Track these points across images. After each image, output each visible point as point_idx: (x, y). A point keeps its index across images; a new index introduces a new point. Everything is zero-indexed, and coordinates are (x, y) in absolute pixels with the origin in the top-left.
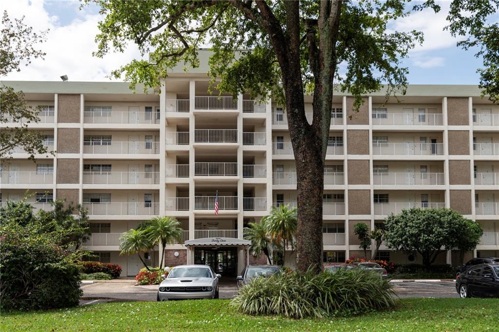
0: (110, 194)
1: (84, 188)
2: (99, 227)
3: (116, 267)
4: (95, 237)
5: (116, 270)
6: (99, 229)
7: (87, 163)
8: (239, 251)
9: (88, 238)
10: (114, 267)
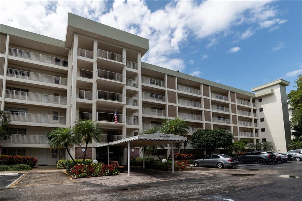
0: (27, 109)
1: (6, 101)
2: (17, 131)
3: (33, 159)
4: (13, 137)
5: (34, 161)
6: (17, 132)
7: (9, 86)
8: (124, 148)
9: (9, 137)
10: (32, 159)
